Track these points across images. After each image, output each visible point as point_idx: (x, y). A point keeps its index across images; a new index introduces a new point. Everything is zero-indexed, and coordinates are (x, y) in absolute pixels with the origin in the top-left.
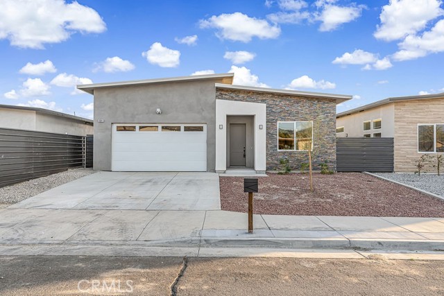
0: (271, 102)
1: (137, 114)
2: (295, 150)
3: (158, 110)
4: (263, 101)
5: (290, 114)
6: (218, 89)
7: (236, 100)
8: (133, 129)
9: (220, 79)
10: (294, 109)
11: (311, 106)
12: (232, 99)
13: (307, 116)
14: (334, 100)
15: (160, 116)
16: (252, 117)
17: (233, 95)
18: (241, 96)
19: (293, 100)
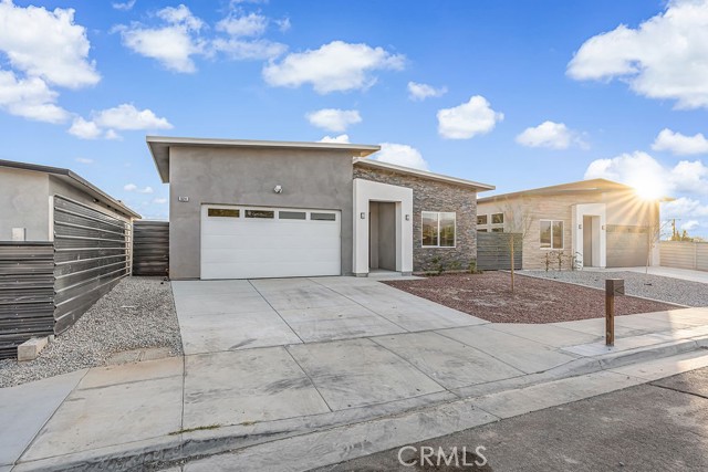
1: (244, 192)
2: (438, 246)
3: (278, 187)
4: (407, 185)
5: (434, 203)
6: (357, 165)
8: (235, 214)
9: (357, 152)
10: (438, 198)
11: (455, 195)
12: (373, 179)
13: (451, 207)
14: (473, 189)
15: (277, 196)
16: (393, 204)
17: (374, 174)
18: (383, 176)
19: (437, 186)
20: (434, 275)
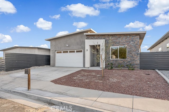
0: (108, 39)
4: (104, 38)
5: (116, 43)
6: (87, 35)
7: (93, 39)
10: (118, 41)
11: (126, 39)
17: (92, 37)
18: (95, 37)
19: (117, 37)
20: (109, 69)
